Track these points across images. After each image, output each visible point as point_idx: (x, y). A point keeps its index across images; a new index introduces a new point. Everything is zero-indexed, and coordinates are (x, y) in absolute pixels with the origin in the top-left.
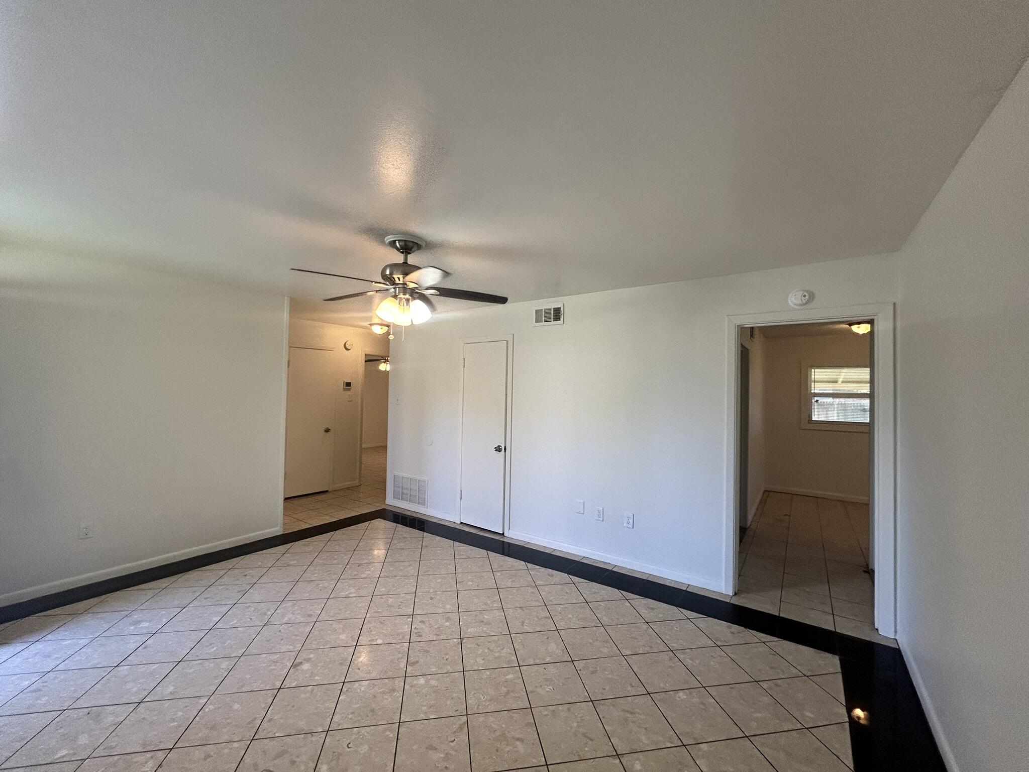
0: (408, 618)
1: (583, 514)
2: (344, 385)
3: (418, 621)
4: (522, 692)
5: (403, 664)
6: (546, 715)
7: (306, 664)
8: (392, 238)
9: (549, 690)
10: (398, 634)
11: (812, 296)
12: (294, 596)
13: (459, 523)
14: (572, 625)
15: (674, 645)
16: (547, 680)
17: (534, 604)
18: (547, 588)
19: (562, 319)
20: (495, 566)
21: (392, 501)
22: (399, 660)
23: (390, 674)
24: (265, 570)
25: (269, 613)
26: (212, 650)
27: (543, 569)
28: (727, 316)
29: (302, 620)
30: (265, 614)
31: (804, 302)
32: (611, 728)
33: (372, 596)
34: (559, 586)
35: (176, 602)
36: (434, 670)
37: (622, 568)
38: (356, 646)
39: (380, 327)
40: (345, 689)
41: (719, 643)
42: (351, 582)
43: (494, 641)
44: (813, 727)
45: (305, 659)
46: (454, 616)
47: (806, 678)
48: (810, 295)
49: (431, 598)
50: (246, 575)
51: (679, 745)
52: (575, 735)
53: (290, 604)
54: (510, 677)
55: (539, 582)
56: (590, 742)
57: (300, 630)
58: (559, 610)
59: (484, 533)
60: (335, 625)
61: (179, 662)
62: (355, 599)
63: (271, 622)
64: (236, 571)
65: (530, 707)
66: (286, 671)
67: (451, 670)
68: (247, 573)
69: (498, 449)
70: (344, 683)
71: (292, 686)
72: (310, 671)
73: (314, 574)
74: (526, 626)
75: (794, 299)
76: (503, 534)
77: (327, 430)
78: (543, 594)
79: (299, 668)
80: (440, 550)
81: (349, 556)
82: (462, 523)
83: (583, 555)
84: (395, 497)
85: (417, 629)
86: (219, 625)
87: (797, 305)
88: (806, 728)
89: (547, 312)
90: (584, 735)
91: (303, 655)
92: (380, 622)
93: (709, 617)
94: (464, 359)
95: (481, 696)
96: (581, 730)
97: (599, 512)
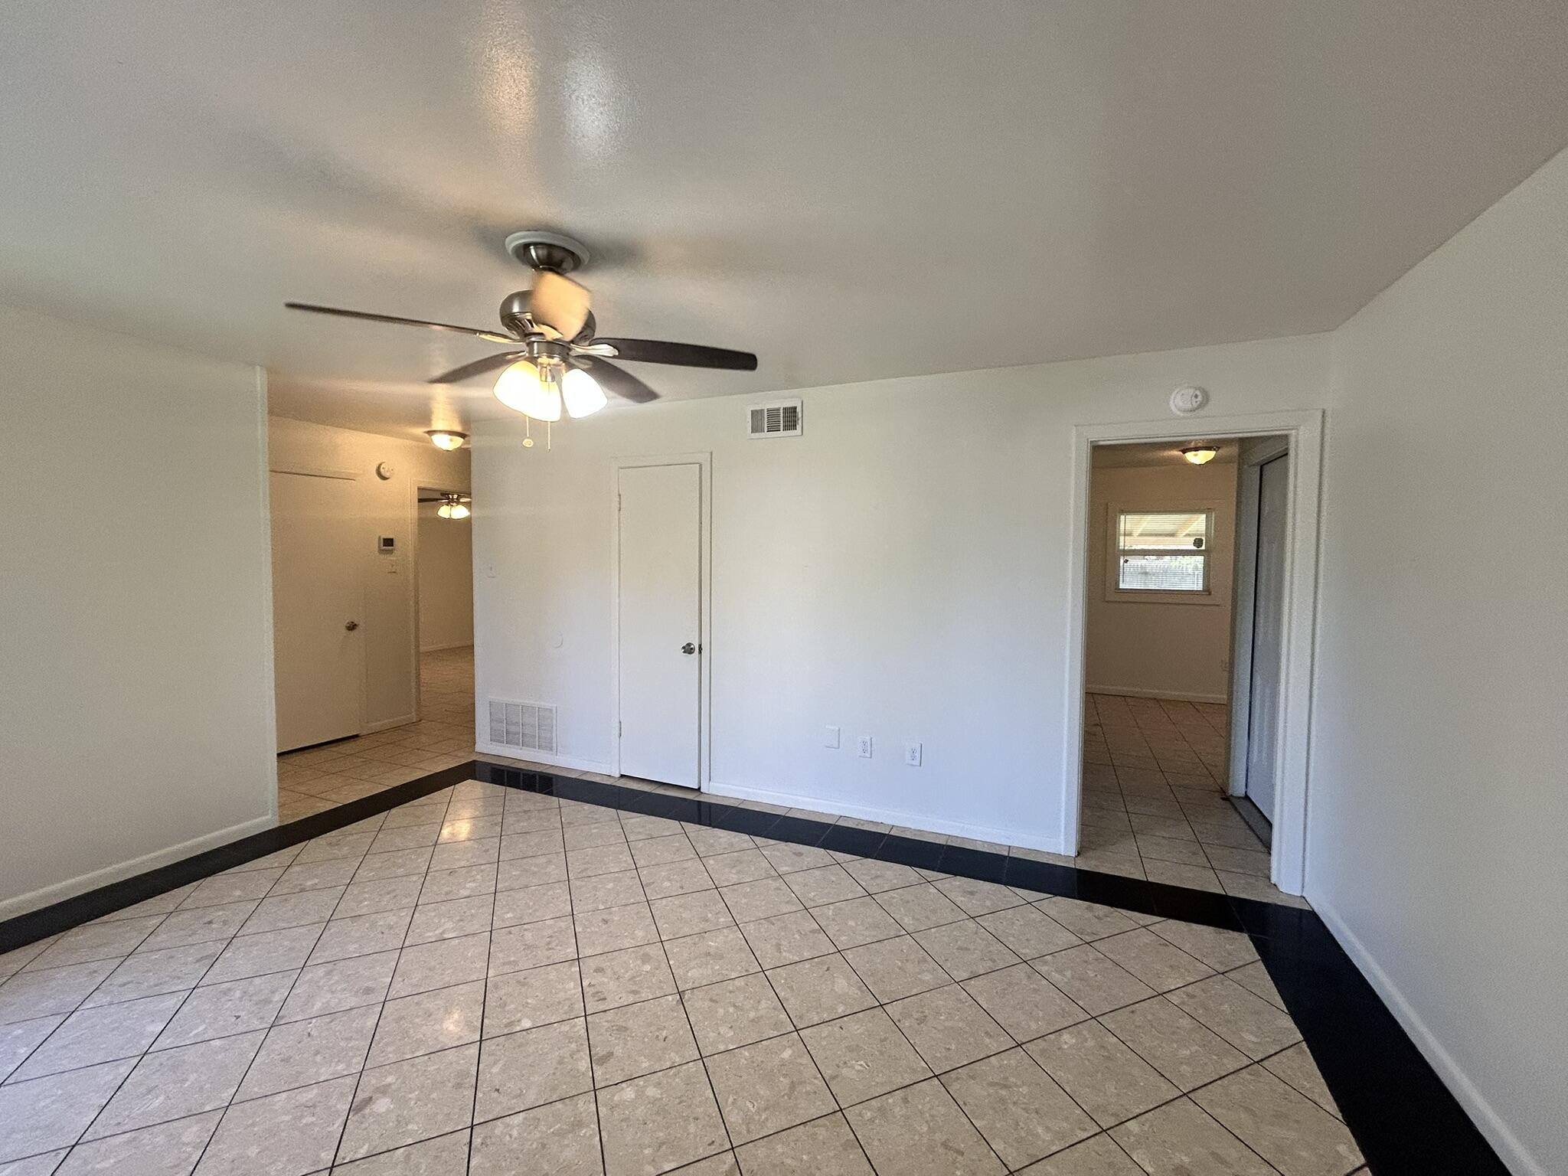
0: (571, 966)
1: (839, 748)
2: (379, 544)
3: (592, 971)
4: (816, 1081)
5: (584, 1064)
6: (872, 1120)
7: (382, 1100)
8: (523, 237)
9: (860, 1068)
10: (559, 1003)
11: (1206, 397)
12: (326, 954)
13: (618, 775)
14: (860, 940)
15: (1027, 952)
16: (850, 1049)
17: (785, 909)
18: (798, 878)
19: (799, 427)
20: (701, 849)
21: (487, 746)
22: (575, 1057)
23: (564, 1090)
24: (252, 906)
25: (277, 998)
26: (157, 1103)
27: (782, 845)
28: (1075, 426)
29: (353, 1002)
30: (267, 1001)
31: (1195, 405)
32: (984, 1122)
33: (491, 932)
34: (817, 873)
35: (51, 1004)
36: (645, 1065)
37: (905, 829)
38: (481, 1041)
39: (448, 437)
40: (477, 1141)
41: (1088, 939)
42: (443, 908)
43: (738, 989)
44: (1265, 1059)
45: (377, 1090)
46: (655, 951)
47: (1221, 975)
48: (1203, 397)
49: (605, 921)
50: (210, 922)
51: (1098, 1131)
52: (931, 1149)
53: (321, 972)
54: (787, 1054)
55: (781, 869)
56: (960, 1158)
57: (354, 1025)
58: (830, 914)
59: (665, 790)
60: (429, 1004)
61: (74, 1146)
62: (457, 941)
63: (283, 1017)
64: (187, 915)
65: (839, 1109)
66: (340, 1122)
67: (678, 1060)
68: (212, 917)
69: (688, 649)
70: (472, 1127)
71: (360, 1156)
72: (393, 1117)
73: (361, 902)
74: (785, 951)
75: (1179, 401)
76: (699, 788)
77: (352, 627)
78: (795, 888)
79: (367, 1111)
80: (595, 828)
81: (428, 856)
82: (622, 776)
83: (837, 813)
84: (495, 738)
85: (593, 985)
86: (164, 1042)
87: (1185, 411)
88: (1255, 1062)
89: (773, 414)
90: (945, 1145)
91: (371, 1081)
92: (519, 982)
93: (1056, 895)
94: (620, 495)
95: (748, 1104)
96: (939, 1137)
97: (864, 743)
